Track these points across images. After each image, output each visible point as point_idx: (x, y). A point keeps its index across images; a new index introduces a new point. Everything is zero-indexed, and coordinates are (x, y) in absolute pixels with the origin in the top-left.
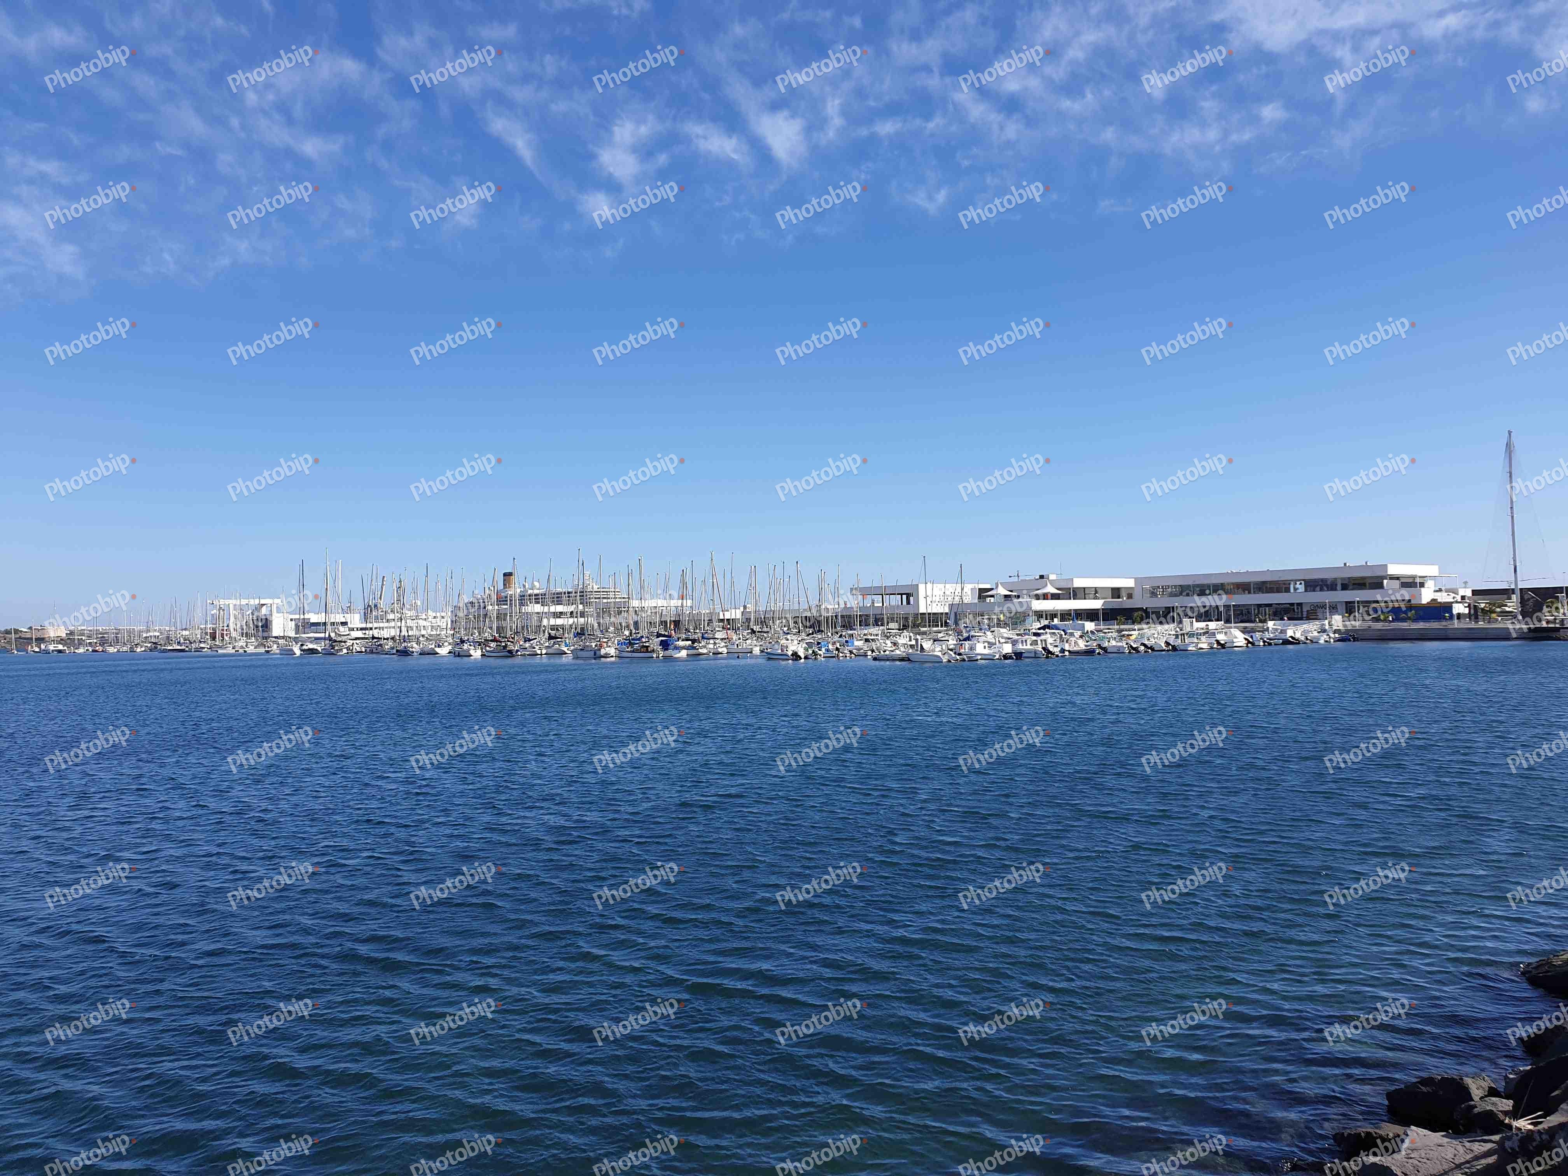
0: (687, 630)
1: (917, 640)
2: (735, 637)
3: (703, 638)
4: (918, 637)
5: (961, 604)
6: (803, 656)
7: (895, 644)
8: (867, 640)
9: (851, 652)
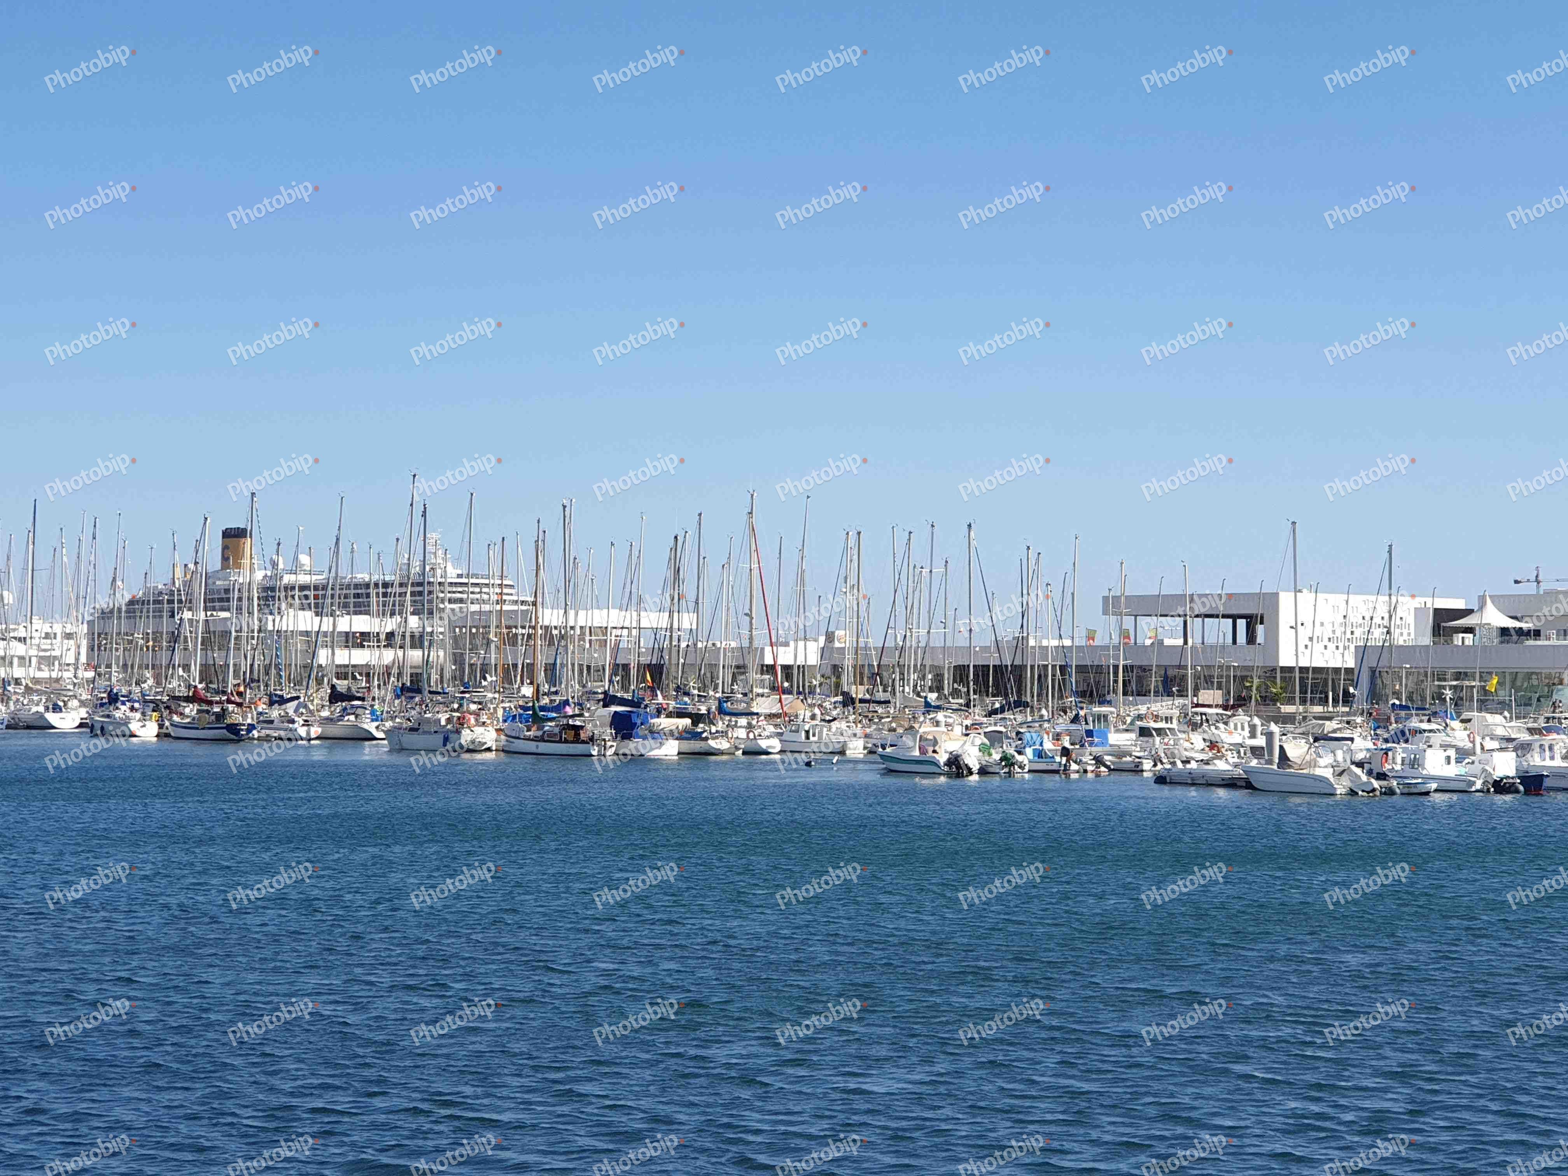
0: (682, 691)
1: (1270, 736)
2: (804, 712)
3: (721, 711)
4: (1274, 728)
5: (1387, 649)
6: (975, 767)
7: (1213, 745)
8: (1144, 732)
9: (1098, 761)
